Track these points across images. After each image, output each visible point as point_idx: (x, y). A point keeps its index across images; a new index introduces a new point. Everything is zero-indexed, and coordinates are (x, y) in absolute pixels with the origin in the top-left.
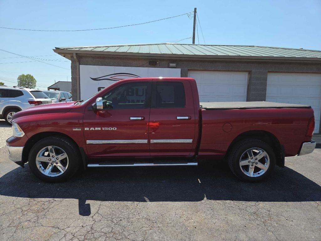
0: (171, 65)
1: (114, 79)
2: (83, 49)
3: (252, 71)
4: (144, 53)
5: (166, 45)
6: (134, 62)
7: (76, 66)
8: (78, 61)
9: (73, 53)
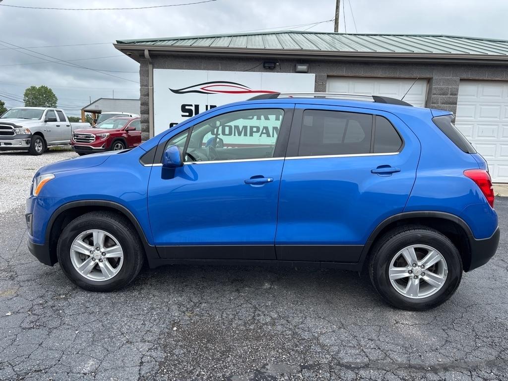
0: (300, 67)
1: (207, 92)
2: (159, 43)
3: (434, 78)
4: (255, 47)
5: (290, 34)
6: (239, 64)
7: (148, 70)
8: (150, 63)
9: (144, 50)
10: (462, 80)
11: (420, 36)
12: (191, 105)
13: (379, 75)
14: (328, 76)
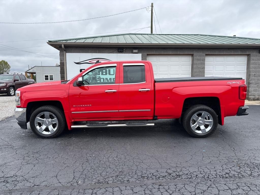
0: (134, 51)
1: (92, 63)
2: (68, 41)
3: (194, 54)
4: (114, 42)
5: (129, 35)
6: (106, 50)
7: (64, 54)
8: (65, 51)
9: (62, 45)
10: (206, 55)
11: (188, 35)
12: (84, 69)
13: (170, 54)
14: (147, 55)
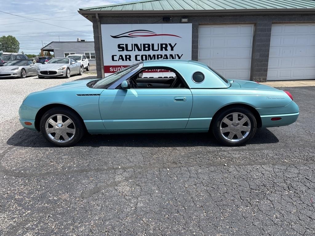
0: (184, 20)
1: (132, 36)
2: (103, 9)
3: (258, 23)
4: (158, 10)
6: (149, 19)
7: (98, 25)
8: (99, 21)
9: (95, 14)
10: (273, 23)
12: (123, 45)
13: (228, 23)
14: (199, 24)
